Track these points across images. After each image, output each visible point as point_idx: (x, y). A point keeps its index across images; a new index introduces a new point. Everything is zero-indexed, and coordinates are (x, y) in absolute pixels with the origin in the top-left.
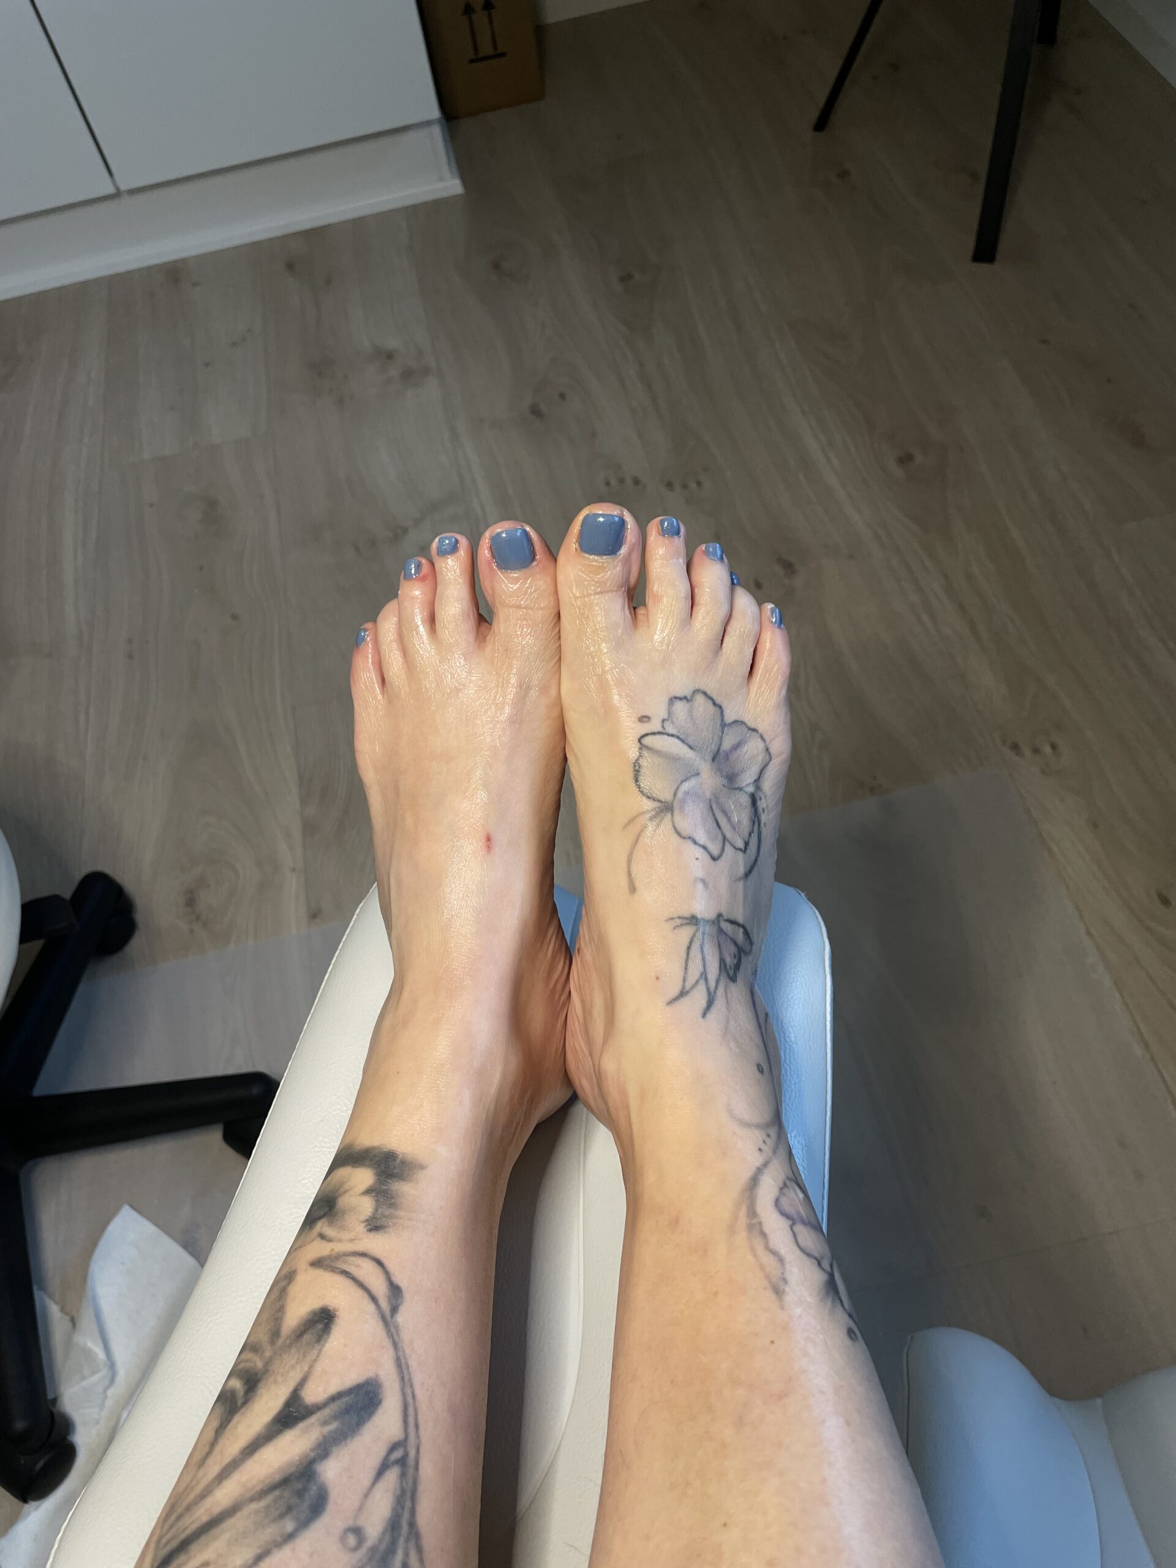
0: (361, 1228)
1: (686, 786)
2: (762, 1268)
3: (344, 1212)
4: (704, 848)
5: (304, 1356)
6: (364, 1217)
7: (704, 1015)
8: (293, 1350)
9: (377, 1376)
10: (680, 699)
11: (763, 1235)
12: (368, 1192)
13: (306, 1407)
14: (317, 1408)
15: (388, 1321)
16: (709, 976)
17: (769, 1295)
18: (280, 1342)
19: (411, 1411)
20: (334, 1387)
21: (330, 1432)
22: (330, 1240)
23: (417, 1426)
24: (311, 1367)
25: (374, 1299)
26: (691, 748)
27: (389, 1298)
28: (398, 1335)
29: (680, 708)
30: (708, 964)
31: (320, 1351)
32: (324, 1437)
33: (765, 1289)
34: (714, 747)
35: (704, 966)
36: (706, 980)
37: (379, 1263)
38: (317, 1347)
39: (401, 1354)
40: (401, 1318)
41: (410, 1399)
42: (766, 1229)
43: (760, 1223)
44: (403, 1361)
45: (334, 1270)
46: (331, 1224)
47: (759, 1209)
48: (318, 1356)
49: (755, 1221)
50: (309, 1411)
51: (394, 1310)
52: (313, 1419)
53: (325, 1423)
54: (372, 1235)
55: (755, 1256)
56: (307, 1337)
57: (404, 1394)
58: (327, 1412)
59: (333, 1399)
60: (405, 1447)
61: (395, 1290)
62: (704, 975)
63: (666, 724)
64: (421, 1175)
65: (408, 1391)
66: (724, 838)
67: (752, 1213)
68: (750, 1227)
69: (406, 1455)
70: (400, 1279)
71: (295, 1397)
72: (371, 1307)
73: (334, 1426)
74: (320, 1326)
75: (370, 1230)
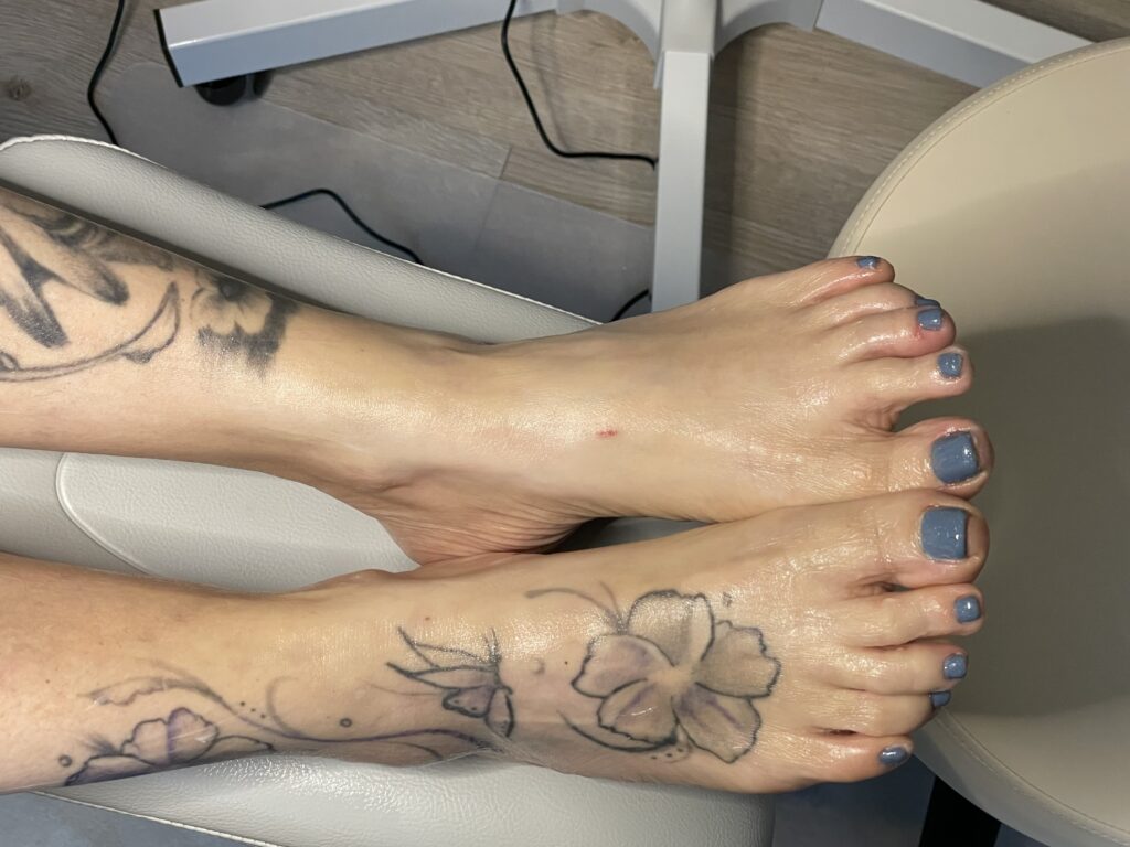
0: (203, 324)
1: (652, 649)
2: (118, 684)
3: (219, 309)
4: (582, 672)
5: (85, 281)
6: (212, 326)
7: (391, 665)
8: (92, 272)
9: (70, 343)
10: (761, 640)
11: (151, 691)
12: (238, 329)
13: (39, 285)
14: (39, 295)
15: (118, 351)
16: (436, 674)
17: (93, 687)
18: (102, 261)
19: (45, 374)
20: (58, 308)
21: (19, 305)
22: (194, 298)
23: (33, 379)
24: (75, 287)
25: (137, 337)
26: (703, 657)
27: (139, 351)
28: (108, 360)
29: (751, 642)
30: (448, 674)
31: (89, 294)
32: (14, 301)
33: (98, 684)
34: (715, 686)
35: (448, 669)
36: (432, 671)
37: (169, 342)
38: (92, 292)
39: (92, 363)
40: (123, 361)
41: (54, 373)
42: (156, 695)
43: (162, 690)
44: (86, 365)
45: (164, 302)
46: (211, 298)
47: (176, 691)
48: (84, 292)
49: (165, 686)
50: (36, 288)
51: (129, 356)
52: (29, 290)
53: (27, 301)
54: (195, 333)
55: (130, 680)
56: (102, 283)
57: (57, 367)
58: (36, 302)
59: (47, 306)
60: (14, 370)
61: (145, 357)
62: (436, 669)
63: (725, 625)
64: (254, 375)
65: (61, 371)
66: (604, 698)
67: (173, 685)
68: (159, 681)
69: (7, 370)
70: (157, 359)
71: (49, 275)
72: (129, 335)
73: (25, 308)
74: (111, 293)
75: (199, 332)
